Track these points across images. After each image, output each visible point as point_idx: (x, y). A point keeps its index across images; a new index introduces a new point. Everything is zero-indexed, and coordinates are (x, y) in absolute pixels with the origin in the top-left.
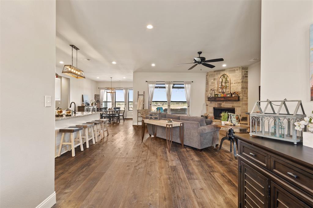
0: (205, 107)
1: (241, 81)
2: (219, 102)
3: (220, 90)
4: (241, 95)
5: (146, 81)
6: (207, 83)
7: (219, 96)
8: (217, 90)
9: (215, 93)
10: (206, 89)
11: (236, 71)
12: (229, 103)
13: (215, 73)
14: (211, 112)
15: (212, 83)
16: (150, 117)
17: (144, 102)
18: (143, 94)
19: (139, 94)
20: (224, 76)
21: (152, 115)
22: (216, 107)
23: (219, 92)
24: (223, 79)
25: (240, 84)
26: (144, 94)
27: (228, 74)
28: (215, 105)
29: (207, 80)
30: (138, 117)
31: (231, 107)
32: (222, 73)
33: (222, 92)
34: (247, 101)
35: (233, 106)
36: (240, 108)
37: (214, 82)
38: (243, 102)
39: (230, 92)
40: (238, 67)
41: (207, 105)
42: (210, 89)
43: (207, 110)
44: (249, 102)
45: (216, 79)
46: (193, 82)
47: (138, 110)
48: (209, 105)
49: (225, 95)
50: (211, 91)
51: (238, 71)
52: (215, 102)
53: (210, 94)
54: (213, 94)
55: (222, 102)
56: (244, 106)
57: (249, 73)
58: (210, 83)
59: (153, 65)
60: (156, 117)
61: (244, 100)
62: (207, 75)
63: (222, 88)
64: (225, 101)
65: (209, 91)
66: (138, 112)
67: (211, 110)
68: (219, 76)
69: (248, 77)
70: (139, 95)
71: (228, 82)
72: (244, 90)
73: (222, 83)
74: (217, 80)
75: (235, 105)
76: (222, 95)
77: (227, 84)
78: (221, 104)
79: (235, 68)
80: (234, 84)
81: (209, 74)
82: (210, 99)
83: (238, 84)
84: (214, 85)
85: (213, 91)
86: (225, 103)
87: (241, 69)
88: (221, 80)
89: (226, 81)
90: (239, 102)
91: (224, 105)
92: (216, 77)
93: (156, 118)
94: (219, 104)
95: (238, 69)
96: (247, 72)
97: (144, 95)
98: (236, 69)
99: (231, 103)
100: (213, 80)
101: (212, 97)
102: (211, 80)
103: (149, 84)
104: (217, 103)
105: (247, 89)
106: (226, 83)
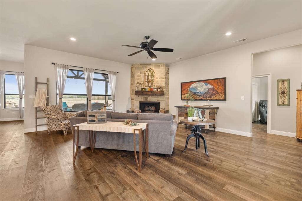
0: (130, 101)
1: (164, 77)
2: (145, 96)
3: (147, 84)
4: (165, 89)
5: (52, 63)
6: (133, 76)
7: (146, 90)
8: (144, 84)
9: (141, 86)
10: (131, 82)
11: (161, 67)
12: (155, 97)
13: (142, 66)
14: (137, 106)
15: (138, 76)
16: (91, 118)
17: (48, 95)
18: (46, 82)
19: (38, 81)
20: (150, 70)
21: (94, 116)
22: (143, 101)
23: (146, 86)
24: (149, 73)
25: (164, 80)
26: (48, 82)
27: (153, 69)
28: (142, 99)
29: (132, 73)
30: (36, 118)
31: (156, 101)
32: (149, 67)
33: (148, 86)
34: (169, 95)
35: (158, 100)
36: (164, 102)
37: (141, 76)
38: (166, 96)
39: (156, 87)
40: (162, 63)
41: (132, 99)
42: (136, 82)
43: (133, 104)
44: (170, 97)
45: (142, 72)
46: (118, 73)
47: (36, 108)
48: (135, 99)
49: (152, 90)
50: (138, 84)
51: (163, 67)
52: (141, 96)
53: (136, 88)
54: (140, 87)
55: (149, 96)
56: (167, 100)
57: (170, 71)
58: (136, 76)
59: (73, 39)
60: (103, 117)
61: (167, 94)
62: (132, 68)
63: (148, 82)
64: (151, 95)
65: (135, 84)
66: (37, 111)
67: (137, 104)
68: (146, 70)
69: (170, 73)
70: (37, 83)
71: (154, 77)
72: (167, 85)
73: (148, 77)
74: (143, 74)
75: (160, 99)
76: (150, 89)
77: (153, 79)
78: (147, 98)
79: (160, 63)
80: (159, 79)
81: (136, 66)
82: (137, 93)
83: (162, 79)
84: (140, 78)
85: (140, 84)
86: (151, 97)
87: (165, 66)
88: (147, 74)
89: (152, 75)
90: (163, 96)
91: (150, 99)
92: (142, 71)
93: (101, 121)
94: (145, 98)
95: (163, 65)
96: (169, 69)
97: (47, 84)
98: (160, 65)
99: (157, 97)
100: (139, 73)
101: (139, 91)
102: (137, 74)
103: (57, 68)
104: (143, 97)
105: (169, 84)
106: (152, 77)
